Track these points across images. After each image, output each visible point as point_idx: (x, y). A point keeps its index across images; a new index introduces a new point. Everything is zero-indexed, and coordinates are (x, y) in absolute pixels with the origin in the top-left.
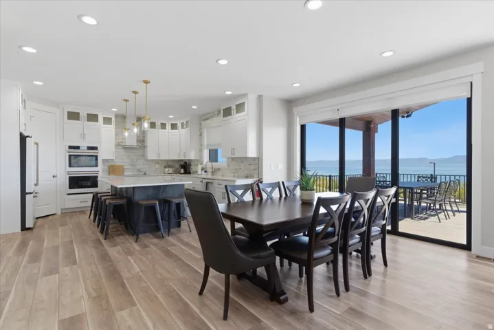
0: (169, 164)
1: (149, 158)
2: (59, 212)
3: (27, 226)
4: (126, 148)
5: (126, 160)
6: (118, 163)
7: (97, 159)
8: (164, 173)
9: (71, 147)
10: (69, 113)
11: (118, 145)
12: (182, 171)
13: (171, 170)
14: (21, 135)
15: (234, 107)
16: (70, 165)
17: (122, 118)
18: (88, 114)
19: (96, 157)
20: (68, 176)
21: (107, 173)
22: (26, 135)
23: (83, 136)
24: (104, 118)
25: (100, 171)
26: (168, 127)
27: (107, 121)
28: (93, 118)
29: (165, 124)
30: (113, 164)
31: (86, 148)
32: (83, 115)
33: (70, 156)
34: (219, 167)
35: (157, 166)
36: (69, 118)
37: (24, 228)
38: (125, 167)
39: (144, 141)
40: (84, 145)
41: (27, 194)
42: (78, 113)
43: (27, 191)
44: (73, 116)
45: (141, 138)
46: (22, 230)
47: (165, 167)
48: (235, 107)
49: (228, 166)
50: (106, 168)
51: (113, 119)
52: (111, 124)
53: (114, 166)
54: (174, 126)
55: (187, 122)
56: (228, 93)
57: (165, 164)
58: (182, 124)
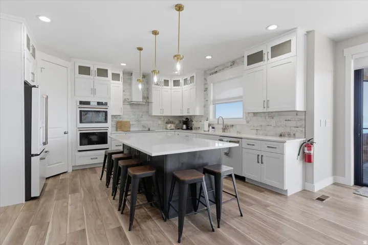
0: (170, 120)
1: (154, 114)
2: (70, 170)
3: (32, 196)
4: (133, 104)
5: (132, 117)
6: (125, 119)
7: (106, 115)
8: (167, 129)
9: (81, 103)
10: (80, 67)
11: (125, 101)
12: (185, 127)
13: (173, 126)
14: (26, 83)
15: (267, 51)
16: (81, 122)
17: (129, 74)
18: (98, 69)
19: (106, 112)
20: (79, 132)
21: (115, 128)
22: (32, 84)
23: (94, 91)
24: (113, 74)
25: (108, 127)
26: (171, 83)
27: (116, 77)
28: (102, 73)
29: (168, 81)
30: (121, 120)
31: (96, 104)
32: (94, 69)
33: (81, 112)
34: (232, 123)
35: (160, 122)
36: (80, 73)
37: (29, 197)
38: (131, 123)
39: (148, 98)
40: (94, 101)
41: (33, 155)
42: (89, 68)
43: (32, 153)
44: (84, 70)
45: (146, 96)
46: (26, 200)
47: (167, 123)
48: (269, 50)
49: (248, 122)
50: (114, 123)
51: (121, 75)
52: (119, 80)
53: (121, 122)
54: (176, 83)
55: (192, 77)
56: (273, 28)
57: (166, 120)
58: (185, 80)
